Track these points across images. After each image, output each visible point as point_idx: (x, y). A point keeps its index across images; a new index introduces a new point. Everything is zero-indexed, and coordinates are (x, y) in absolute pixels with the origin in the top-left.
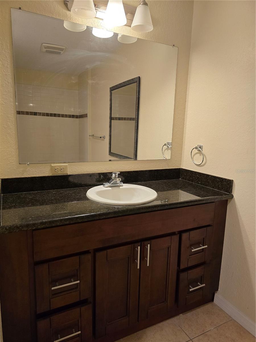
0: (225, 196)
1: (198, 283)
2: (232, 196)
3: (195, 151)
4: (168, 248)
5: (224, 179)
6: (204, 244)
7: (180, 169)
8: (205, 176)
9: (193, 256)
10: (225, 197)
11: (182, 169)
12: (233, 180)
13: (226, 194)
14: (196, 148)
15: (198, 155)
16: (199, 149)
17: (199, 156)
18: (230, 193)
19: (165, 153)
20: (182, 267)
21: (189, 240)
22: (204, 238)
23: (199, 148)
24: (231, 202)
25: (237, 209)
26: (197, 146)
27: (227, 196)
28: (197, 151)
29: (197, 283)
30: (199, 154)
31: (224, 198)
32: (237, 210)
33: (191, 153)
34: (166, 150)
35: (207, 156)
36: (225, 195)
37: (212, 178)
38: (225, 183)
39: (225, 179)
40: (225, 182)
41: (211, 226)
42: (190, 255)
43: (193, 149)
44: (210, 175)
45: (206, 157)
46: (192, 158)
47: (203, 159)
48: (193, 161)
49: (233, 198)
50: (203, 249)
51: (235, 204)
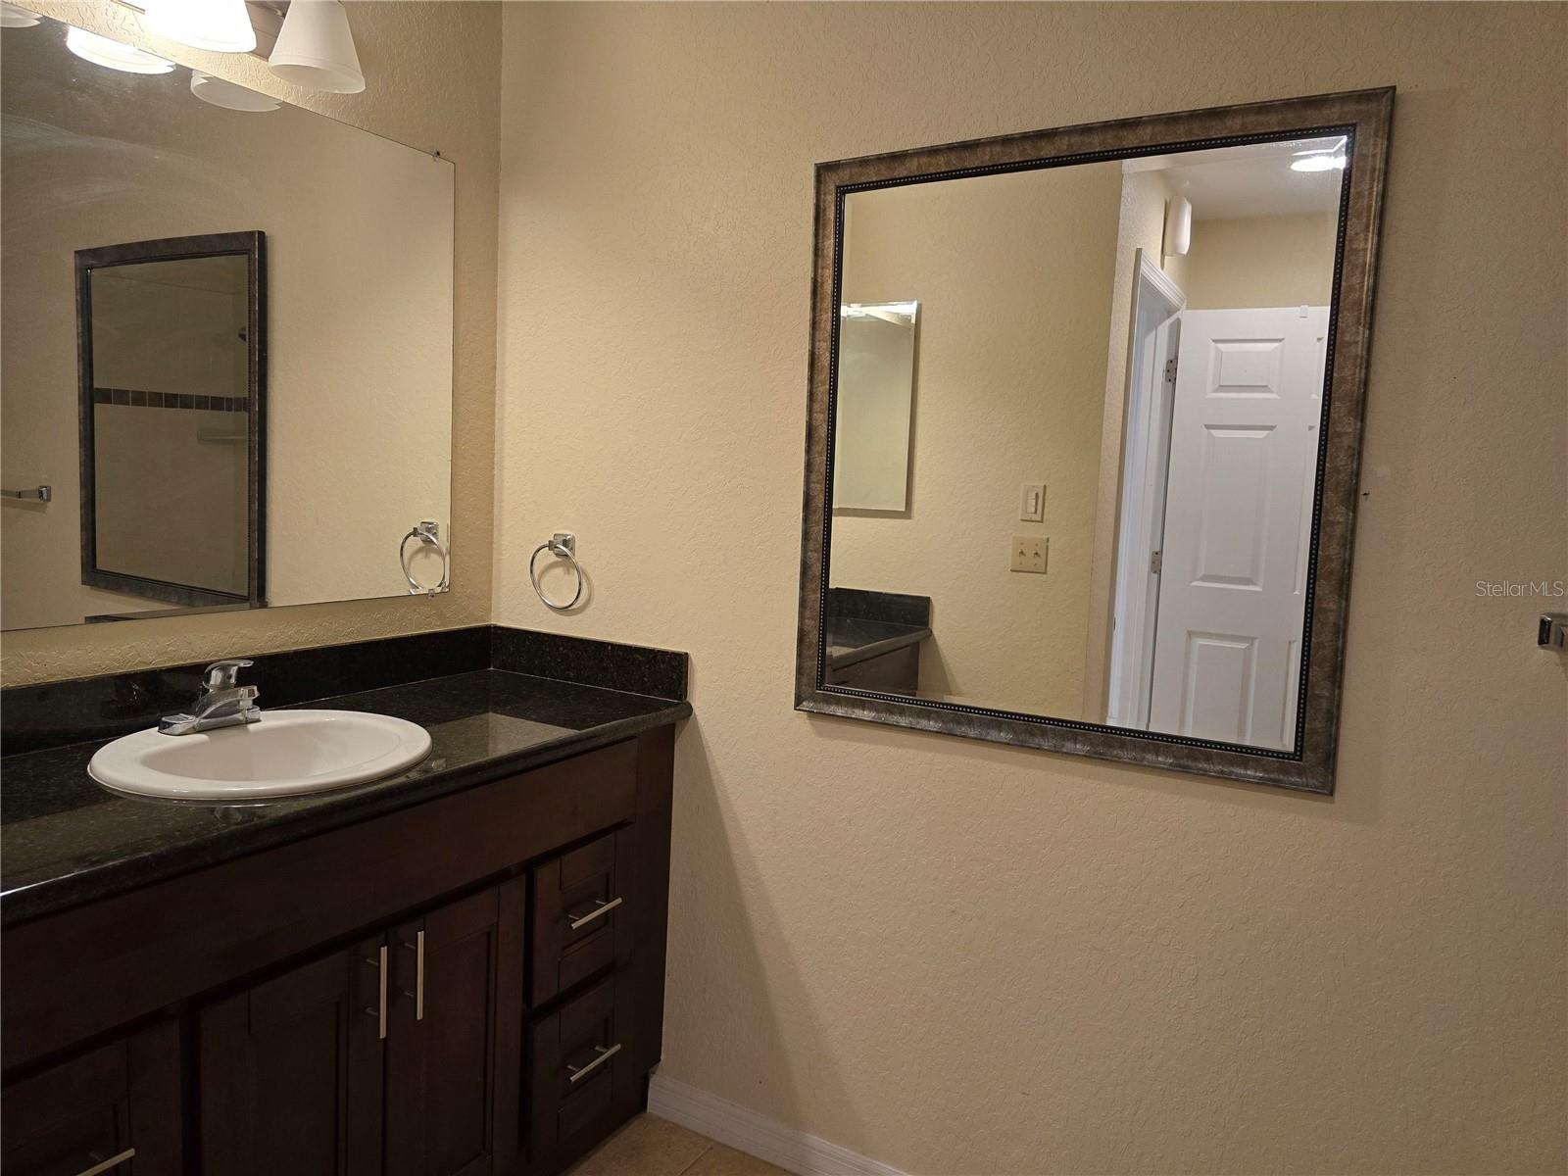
0: (667, 711)
1: (597, 1048)
2: (690, 709)
3: (547, 557)
4: (489, 934)
5: (659, 651)
6: (611, 895)
7: (488, 628)
8: (593, 648)
9: (576, 946)
10: (668, 715)
11: (497, 628)
12: (687, 654)
13: (669, 705)
14: (551, 546)
15: (559, 571)
16: (562, 547)
17: (562, 573)
18: (680, 698)
19: (412, 564)
20: (539, 998)
21: (560, 889)
22: (608, 875)
23: (562, 549)
24: (685, 730)
25: (706, 750)
26: (552, 539)
27: (673, 709)
28: (553, 558)
29: (593, 1048)
30: (561, 569)
31: (664, 717)
32: (708, 754)
33: (532, 565)
34: (420, 555)
35: (592, 577)
36: (667, 707)
37: (615, 653)
38: (662, 666)
39: (664, 653)
40: (663, 663)
41: (631, 823)
42: (564, 948)
43: (538, 551)
44: (609, 644)
45: (588, 579)
46: (536, 585)
47: (580, 584)
48: (540, 595)
49: (690, 714)
50: (606, 913)
51: (699, 732)
